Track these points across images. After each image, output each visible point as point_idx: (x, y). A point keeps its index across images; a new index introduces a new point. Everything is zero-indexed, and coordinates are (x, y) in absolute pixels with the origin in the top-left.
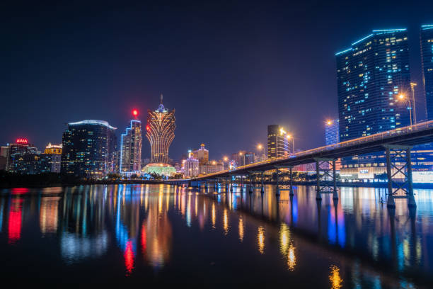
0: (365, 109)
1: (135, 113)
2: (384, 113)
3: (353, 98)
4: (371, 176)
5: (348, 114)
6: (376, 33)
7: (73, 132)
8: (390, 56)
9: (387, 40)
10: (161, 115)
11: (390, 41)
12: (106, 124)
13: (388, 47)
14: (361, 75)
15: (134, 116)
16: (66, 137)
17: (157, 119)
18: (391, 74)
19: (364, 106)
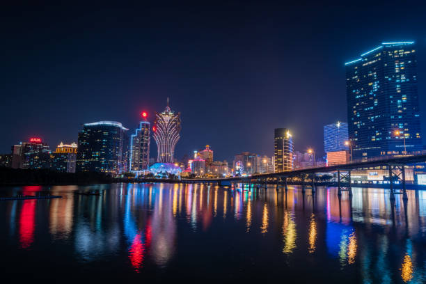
0: (374, 115)
1: (145, 115)
2: (393, 119)
3: (363, 105)
4: (380, 178)
5: (357, 119)
6: (385, 45)
7: (88, 132)
8: (399, 67)
9: (396, 52)
10: (167, 117)
11: (398, 53)
12: (120, 125)
13: (397, 58)
14: (370, 84)
15: (144, 117)
16: (81, 137)
17: (163, 120)
18: (400, 83)
19: (374, 112)
